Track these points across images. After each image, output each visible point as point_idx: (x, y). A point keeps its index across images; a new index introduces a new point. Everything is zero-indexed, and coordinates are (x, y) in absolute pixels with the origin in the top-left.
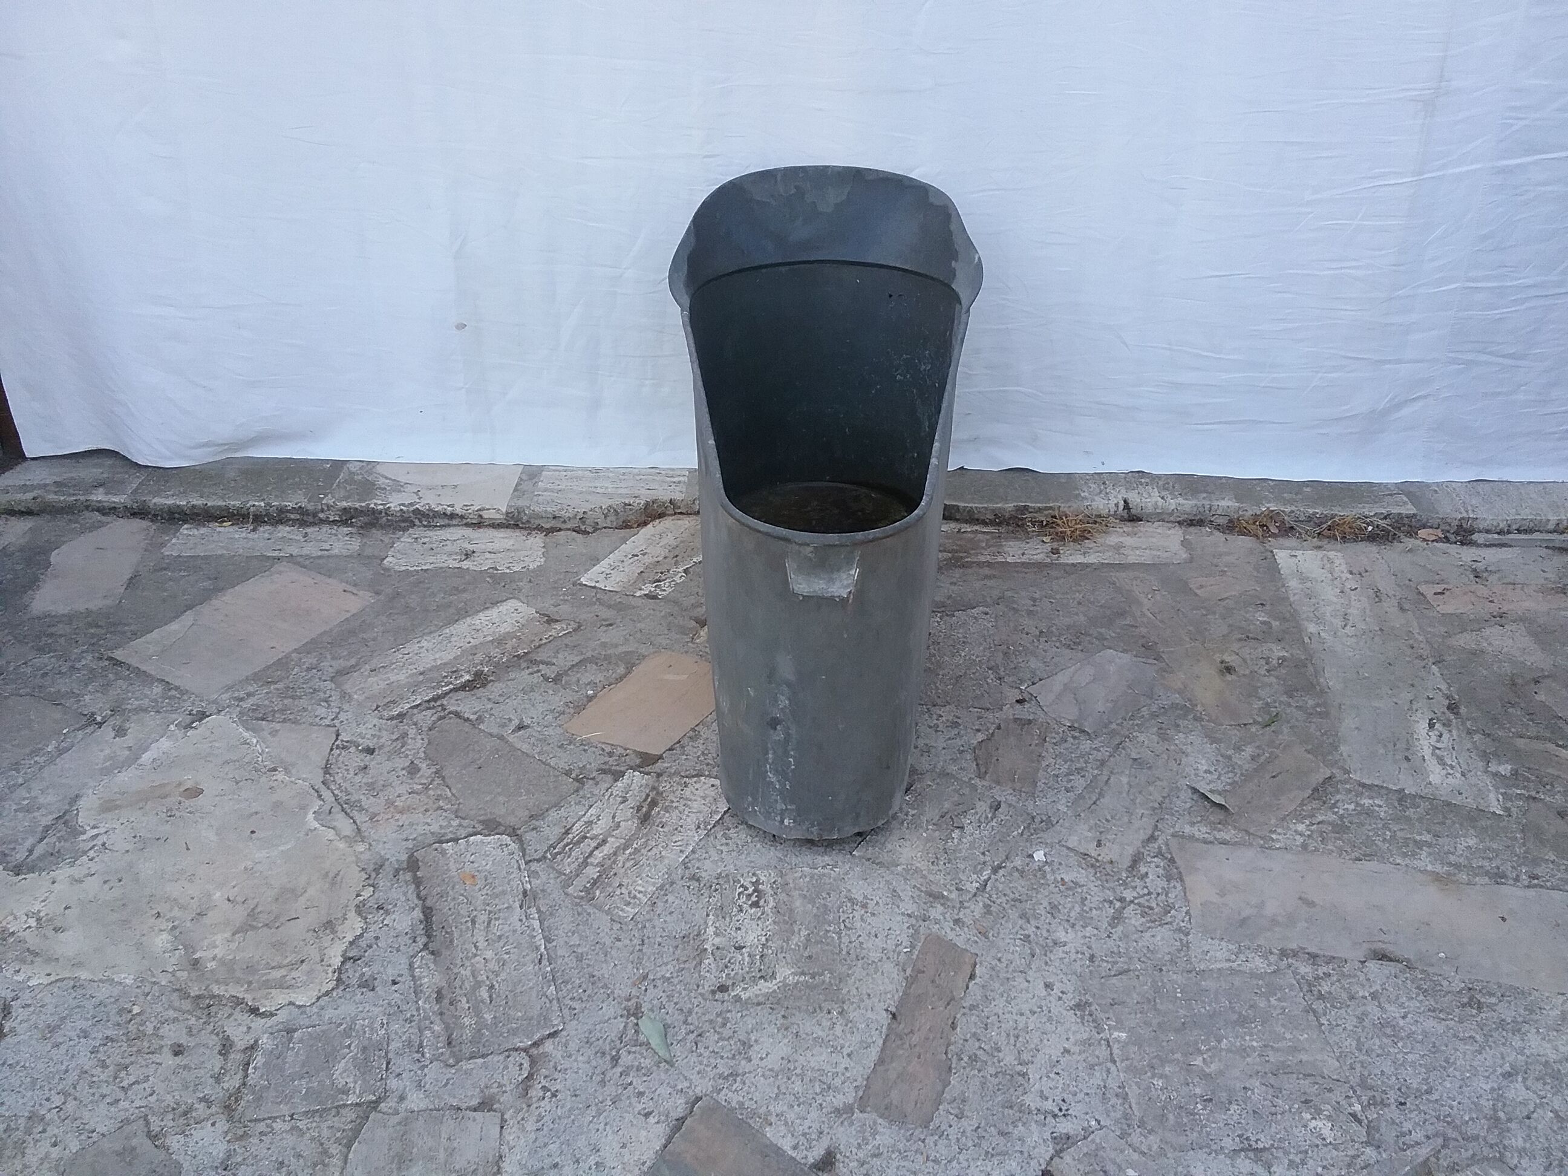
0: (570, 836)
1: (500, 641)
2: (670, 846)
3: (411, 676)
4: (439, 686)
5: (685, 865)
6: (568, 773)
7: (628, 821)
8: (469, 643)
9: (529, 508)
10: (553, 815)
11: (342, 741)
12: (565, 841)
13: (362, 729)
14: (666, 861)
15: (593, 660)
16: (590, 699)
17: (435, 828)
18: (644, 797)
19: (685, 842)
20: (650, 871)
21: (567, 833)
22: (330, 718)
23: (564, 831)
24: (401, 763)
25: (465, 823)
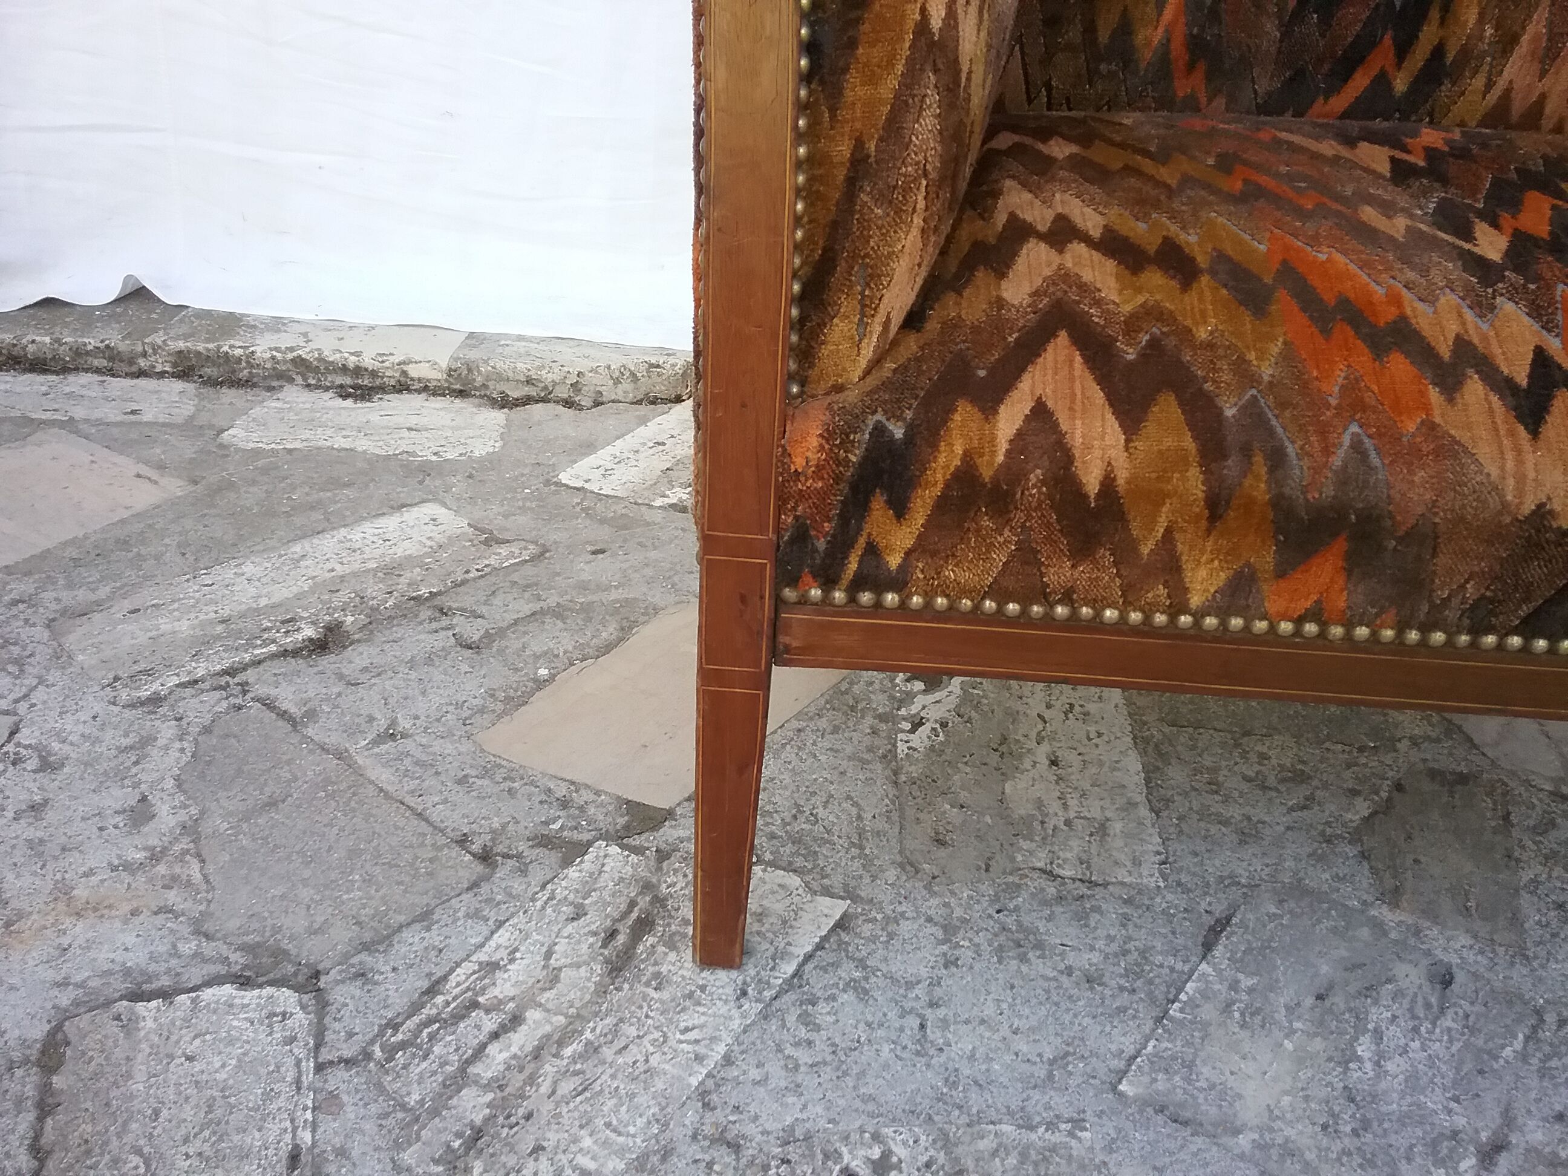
0: (439, 1000)
1: (390, 570)
2: (672, 1042)
3: (203, 625)
4: (250, 645)
5: (704, 1098)
6: (463, 841)
7: (578, 966)
8: (333, 570)
9: (486, 362)
10: (413, 939)
11: (18, 745)
12: (428, 1011)
13: (69, 723)
14: (659, 1085)
15: (559, 613)
16: (540, 684)
17: (137, 958)
18: (623, 907)
19: (709, 1032)
20: (616, 1111)
21: (432, 991)
22: (12, 697)
23: (425, 984)
24: (120, 796)
25: (209, 949)
